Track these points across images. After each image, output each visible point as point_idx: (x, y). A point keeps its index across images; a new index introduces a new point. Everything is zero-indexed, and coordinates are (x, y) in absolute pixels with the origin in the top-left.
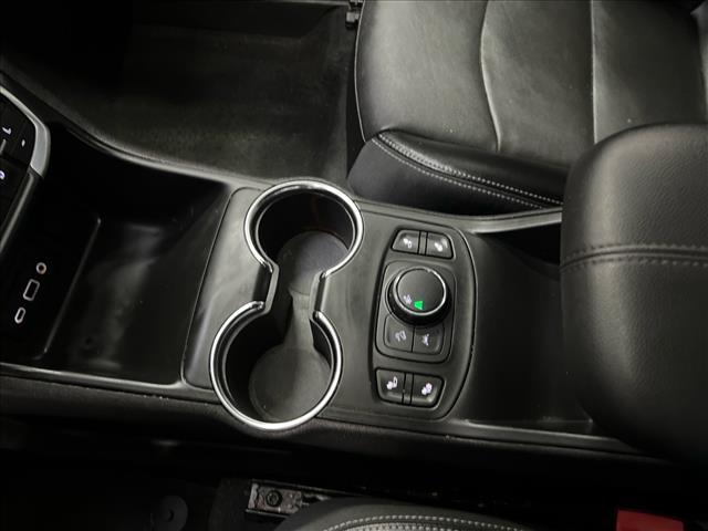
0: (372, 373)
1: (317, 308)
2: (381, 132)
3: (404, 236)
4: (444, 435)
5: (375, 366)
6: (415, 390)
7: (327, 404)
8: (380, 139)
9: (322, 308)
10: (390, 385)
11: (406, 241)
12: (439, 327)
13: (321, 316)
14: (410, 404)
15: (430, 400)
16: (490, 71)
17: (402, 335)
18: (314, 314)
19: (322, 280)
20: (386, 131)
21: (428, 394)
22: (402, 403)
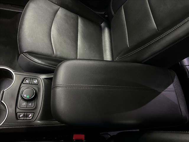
0: (16, 114)
1: (2, 99)
2: (24, 52)
3: (26, 80)
4: (34, 125)
5: (17, 112)
6: (27, 116)
7: (4, 123)
8: (24, 54)
9: (3, 99)
10: (21, 116)
11: (27, 81)
12: (34, 101)
13: (2, 101)
14: (26, 120)
15: (31, 118)
16: (53, 38)
17: (24, 104)
18: (1, 101)
19: (3, 92)
20: (25, 52)
21: (30, 117)
22: (24, 120)
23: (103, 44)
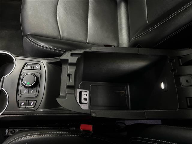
0: (17, 102)
1: (2, 87)
2: (27, 35)
3: (27, 65)
4: (37, 114)
5: (18, 100)
6: (29, 104)
7: (5, 111)
8: (26, 37)
10: (22, 104)
12: (36, 88)
13: (3, 89)
14: (28, 108)
16: (59, 17)
17: (26, 91)
19: (4, 78)
21: (32, 105)
22: (26, 108)
23: (119, 22)
